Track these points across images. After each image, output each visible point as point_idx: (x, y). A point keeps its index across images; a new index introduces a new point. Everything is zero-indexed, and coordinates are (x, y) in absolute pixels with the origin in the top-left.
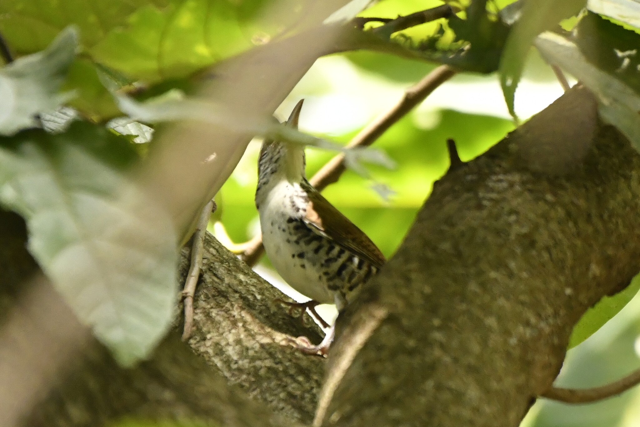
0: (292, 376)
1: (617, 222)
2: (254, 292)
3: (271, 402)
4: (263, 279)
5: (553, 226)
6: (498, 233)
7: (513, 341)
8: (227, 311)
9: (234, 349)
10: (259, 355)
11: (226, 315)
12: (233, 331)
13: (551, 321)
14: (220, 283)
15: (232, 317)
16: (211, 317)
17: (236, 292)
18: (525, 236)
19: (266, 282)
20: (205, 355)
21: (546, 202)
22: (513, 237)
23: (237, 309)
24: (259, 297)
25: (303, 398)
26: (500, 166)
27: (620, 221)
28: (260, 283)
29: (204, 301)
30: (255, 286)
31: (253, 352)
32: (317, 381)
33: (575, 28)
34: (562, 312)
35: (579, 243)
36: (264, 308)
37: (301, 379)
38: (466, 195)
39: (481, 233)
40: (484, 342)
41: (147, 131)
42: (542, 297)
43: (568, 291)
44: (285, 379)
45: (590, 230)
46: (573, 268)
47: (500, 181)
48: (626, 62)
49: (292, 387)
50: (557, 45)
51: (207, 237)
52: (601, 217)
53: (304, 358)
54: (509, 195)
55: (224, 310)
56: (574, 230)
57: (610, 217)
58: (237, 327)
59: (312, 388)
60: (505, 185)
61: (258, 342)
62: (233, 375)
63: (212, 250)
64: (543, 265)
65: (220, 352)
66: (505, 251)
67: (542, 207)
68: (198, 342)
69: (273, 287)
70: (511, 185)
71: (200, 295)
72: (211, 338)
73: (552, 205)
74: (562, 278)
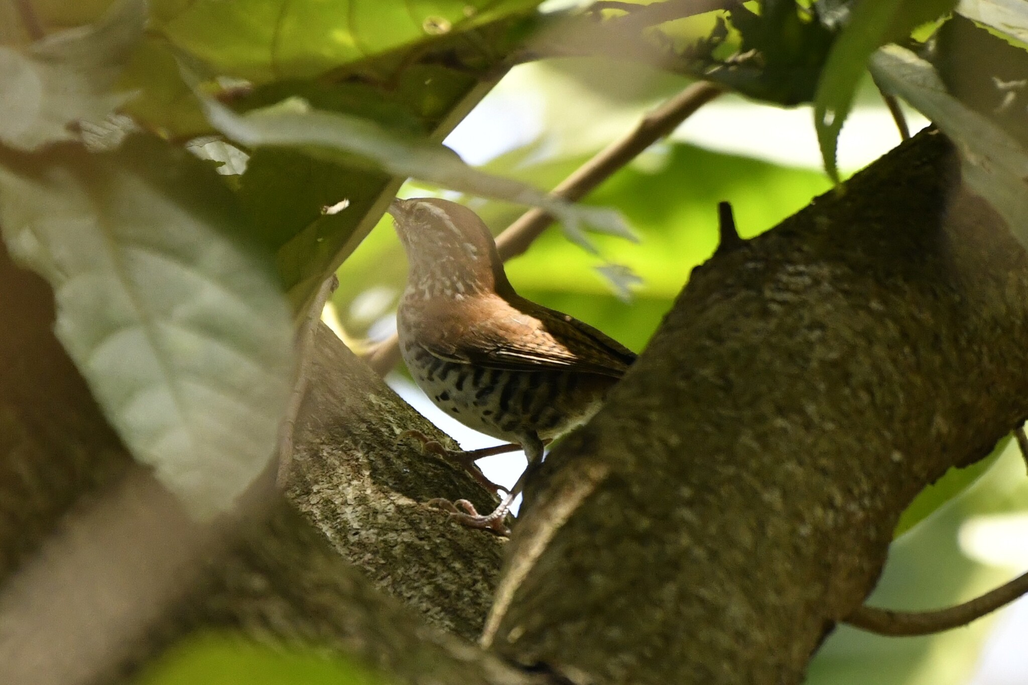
0: (443, 561)
1: (981, 352)
2: (390, 421)
3: (409, 598)
4: (406, 402)
5: (879, 351)
6: (790, 356)
7: (805, 530)
8: (346, 450)
9: (354, 512)
10: (393, 523)
11: (345, 457)
12: (355, 482)
13: (867, 502)
14: (338, 405)
15: (354, 460)
16: (321, 457)
17: (363, 421)
18: (834, 364)
19: (410, 407)
20: (308, 518)
21: (870, 311)
22: (814, 364)
23: (362, 448)
24: (398, 431)
25: (459, 596)
26: (800, 250)
27: (985, 350)
28: (401, 408)
29: (311, 432)
30: (393, 414)
31: (385, 518)
32: (483, 571)
33: (931, 38)
34: (885, 489)
35: (918, 380)
36: (404, 448)
37: (457, 565)
38: (743, 293)
39: (765, 355)
40: (760, 529)
41: (235, 156)
42: (854, 463)
43: (897, 456)
44: (433, 565)
45: (937, 360)
46: (905, 421)
47: (800, 274)
48: (1010, 97)
49: (443, 577)
50: (902, 64)
51: (321, 330)
52: (956, 340)
53: (466, 532)
54: (811, 297)
55: (342, 449)
56: (912, 360)
57: (970, 342)
58: (362, 477)
59: (475, 582)
60: (807, 280)
61: (393, 502)
62: (351, 553)
63: (327, 350)
64: (861, 413)
65: (332, 514)
66: (801, 386)
67: (863, 320)
68: (299, 496)
69: (420, 417)
70: (817, 282)
71: (306, 423)
72: (319, 492)
73: (879, 317)
74: (888, 435)
